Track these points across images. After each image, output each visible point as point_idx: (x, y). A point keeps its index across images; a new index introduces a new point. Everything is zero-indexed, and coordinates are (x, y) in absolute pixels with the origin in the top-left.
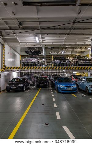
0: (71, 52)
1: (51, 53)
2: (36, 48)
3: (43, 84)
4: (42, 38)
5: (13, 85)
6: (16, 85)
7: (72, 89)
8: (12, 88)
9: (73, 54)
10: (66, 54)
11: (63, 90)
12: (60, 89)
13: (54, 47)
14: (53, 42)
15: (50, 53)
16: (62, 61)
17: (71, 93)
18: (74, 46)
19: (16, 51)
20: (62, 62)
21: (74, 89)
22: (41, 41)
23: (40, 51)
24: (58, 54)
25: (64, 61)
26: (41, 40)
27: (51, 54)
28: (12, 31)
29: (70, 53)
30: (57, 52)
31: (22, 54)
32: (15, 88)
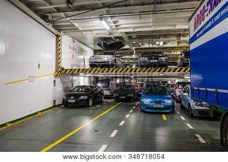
0: (176, 42)
1: (143, 45)
2: (115, 37)
3: (124, 96)
4: (115, 22)
5: (72, 98)
6: (76, 96)
7: (162, 106)
8: (70, 101)
9: (180, 45)
10: (169, 45)
11: (148, 108)
12: (144, 105)
13: (142, 35)
14: (134, 28)
15: (140, 46)
16: (152, 59)
17: (162, 113)
18: (179, 33)
19: (85, 44)
20: (151, 61)
21: (167, 107)
22: (114, 27)
23: (120, 43)
24: (155, 46)
25: (155, 59)
26: (113, 24)
27: (142, 47)
28: (62, 14)
29: (175, 45)
30: (153, 43)
31: (96, 49)
32: (74, 101)
